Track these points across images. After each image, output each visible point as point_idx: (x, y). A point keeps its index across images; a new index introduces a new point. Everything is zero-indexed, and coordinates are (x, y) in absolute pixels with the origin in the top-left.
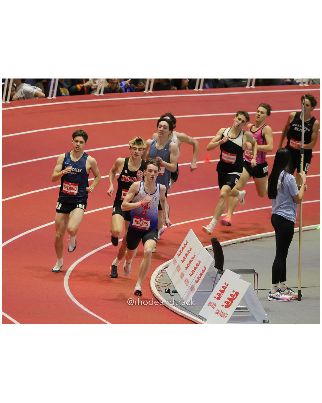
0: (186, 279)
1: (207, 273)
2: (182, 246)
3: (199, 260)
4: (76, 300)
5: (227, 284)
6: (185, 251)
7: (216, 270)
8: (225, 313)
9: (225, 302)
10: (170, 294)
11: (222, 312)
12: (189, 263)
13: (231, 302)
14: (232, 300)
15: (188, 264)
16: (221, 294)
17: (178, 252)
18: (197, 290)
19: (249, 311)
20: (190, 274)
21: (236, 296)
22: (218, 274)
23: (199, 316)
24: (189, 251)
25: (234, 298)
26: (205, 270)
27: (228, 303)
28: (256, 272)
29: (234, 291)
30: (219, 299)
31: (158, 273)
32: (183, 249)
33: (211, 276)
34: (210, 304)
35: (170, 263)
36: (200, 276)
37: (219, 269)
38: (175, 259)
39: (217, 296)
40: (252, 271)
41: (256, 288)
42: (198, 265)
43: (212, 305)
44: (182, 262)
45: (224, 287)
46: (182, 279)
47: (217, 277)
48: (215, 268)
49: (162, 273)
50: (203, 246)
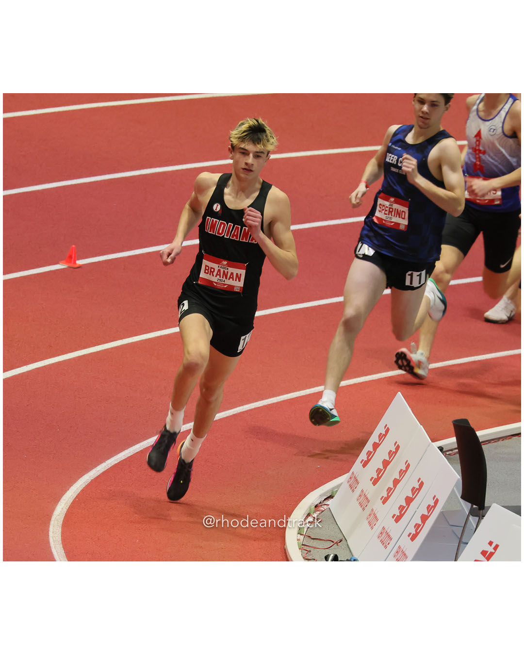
0: (384, 528)
1: (442, 514)
2: (374, 438)
3: (420, 479)
5: (493, 545)
6: (382, 454)
7: (466, 506)
12: (392, 486)
15: (389, 490)
17: (363, 456)
20: (394, 515)
22: (471, 518)
24: (392, 454)
26: (434, 507)
31: (307, 513)
32: (376, 446)
33: (451, 524)
35: (342, 483)
36: (421, 523)
37: (473, 503)
38: (353, 473)
42: (416, 491)
44: (375, 483)
45: (487, 552)
46: (372, 528)
47: (467, 526)
48: (462, 501)
49: (318, 512)
50: (430, 441)
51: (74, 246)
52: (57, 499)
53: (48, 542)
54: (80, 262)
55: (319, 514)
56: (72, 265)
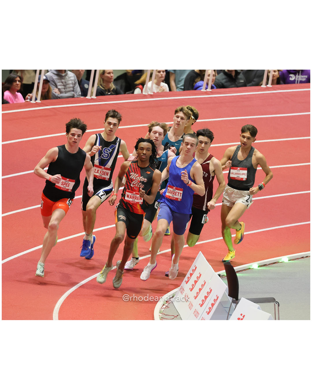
0: (196, 310)
1: (220, 302)
2: (190, 271)
3: (210, 288)
5: (243, 315)
6: (194, 278)
7: (230, 299)
12: (198, 292)
15: (197, 293)
17: (186, 279)
20: (200, 304)
22: (233, 304)
24: (198, 278)
26: (217, 300)
28: (276, 301)
31: (163, 304)
32: (191, 275)
33: (224, 307)
35: (177, 291)
36: (211, 307)
37: (233, 298)
38: (182, 287)
40: (272, 300)
42: (208, 293)
44: (191, 291)
45: (240, 318)
46: (191, 310)
47: (231, 307)
48: (228, 296)
50: (214, 272)
52: (56, 302)
55: (168, 304)
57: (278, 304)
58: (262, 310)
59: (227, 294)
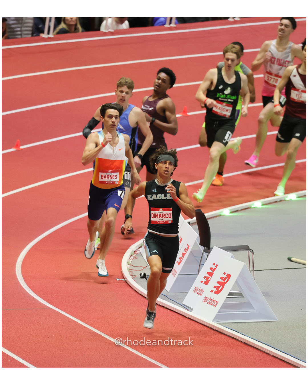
1: (191, 252)
4: (32, 291)
5: (215, 265)
7: (202, 248)
8: (215, 301)
9: (215, 287)
10: (146, 279)
11: (212, 300)
13: (222, 286)
14: (222, 284)
16: (209, 277)
18: (180, 273)
19: (243, 297)
21: (227, 279)
22: (204, 253)
23: (184, 305)
25: (225, 282)
26: (188, 249)
27: (218, 287)
28: (250, 249)
29: (225, 273)
30: (206, 283)
31: (131, 255)
34: (196, 289)
36: (182, 257)
37: (205, 247)
39: (205, 280)
40: (245, 248)
41: (252, 269)
43: (198, 291)
45: (213, 268)
47: (203, 257)
48: (200, 246)
49: (136, 254)
50: (184, 220)
51: (18, 140)
53: (16, 275)
54: (22, 147)
55: (136, 255)
56: (18, 149)
57: (252, 252)
58: (236, 259)
59: (198, 243)
